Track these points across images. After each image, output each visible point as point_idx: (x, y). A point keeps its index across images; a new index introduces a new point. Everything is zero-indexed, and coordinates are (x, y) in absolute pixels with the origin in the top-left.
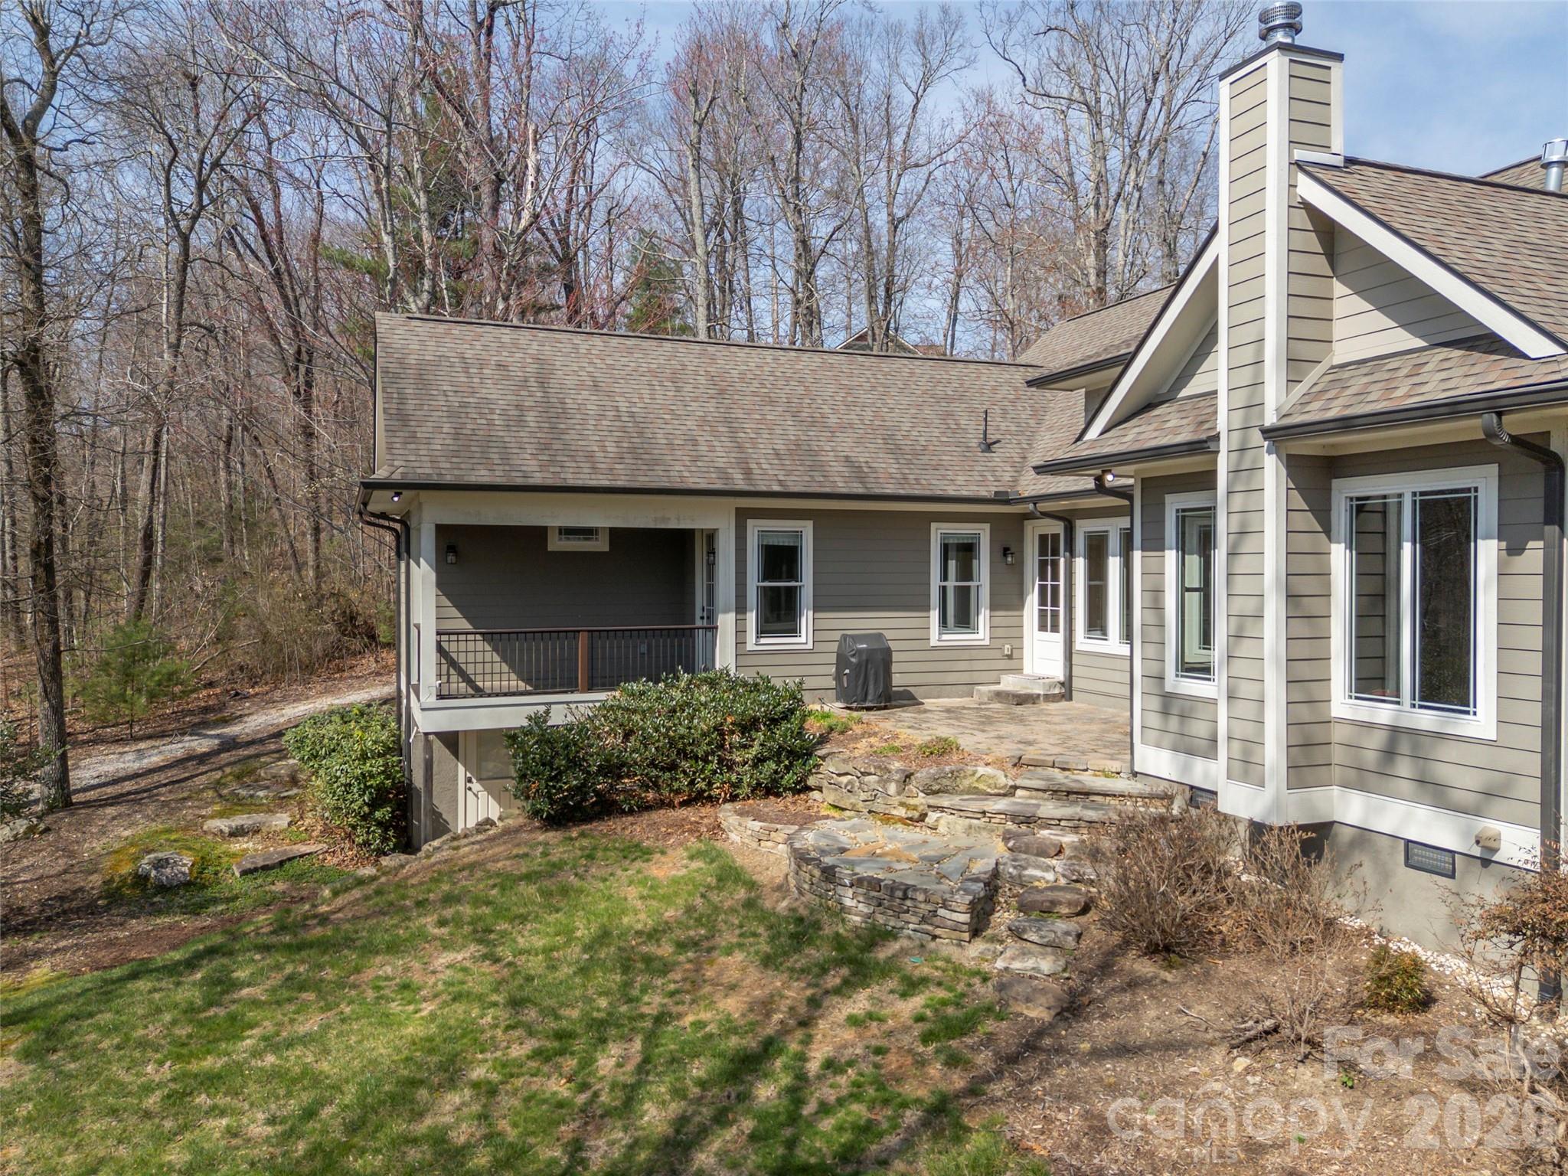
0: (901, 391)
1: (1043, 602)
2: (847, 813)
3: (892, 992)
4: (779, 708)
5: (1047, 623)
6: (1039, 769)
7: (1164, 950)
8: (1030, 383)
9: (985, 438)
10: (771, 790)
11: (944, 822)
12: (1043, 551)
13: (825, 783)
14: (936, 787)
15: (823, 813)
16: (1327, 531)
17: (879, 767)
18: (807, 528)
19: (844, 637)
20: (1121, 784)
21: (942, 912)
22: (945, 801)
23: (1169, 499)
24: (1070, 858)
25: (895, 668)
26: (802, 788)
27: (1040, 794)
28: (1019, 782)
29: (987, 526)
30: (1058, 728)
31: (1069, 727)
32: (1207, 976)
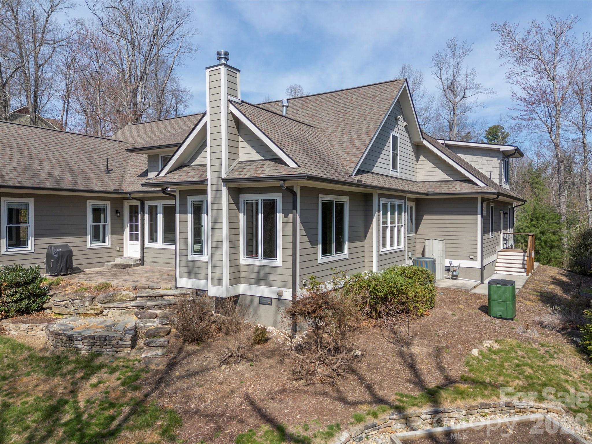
0: (69, 147)
1: (131, 230)
2: (66, 316)
3: (105, 373)
4: (30, 278)
5: (133, 237)
6: (143, 290)
7: (197, 340)
8: (127, 150)
9: (107, 168)
10: (26, 311)
11: (110, 313)
12: (131, 211)
13: (53, 306)
14: (106, 301)
15: (53, 317)
16: (239, 210)
17: (81, 296)
18: (31, 202)
19: (50, 247)
20: (173, 292)
21: (120, 342)
22: (111, 305)
23: (189, 197)
24: (161, 318)
25: (74, 258)
26: (41, 309)
27: (146, 298)
28: (138, 295)
29: (109, 202)
30: (144, 275)
31: (148, 275)
32: (209, 346)
